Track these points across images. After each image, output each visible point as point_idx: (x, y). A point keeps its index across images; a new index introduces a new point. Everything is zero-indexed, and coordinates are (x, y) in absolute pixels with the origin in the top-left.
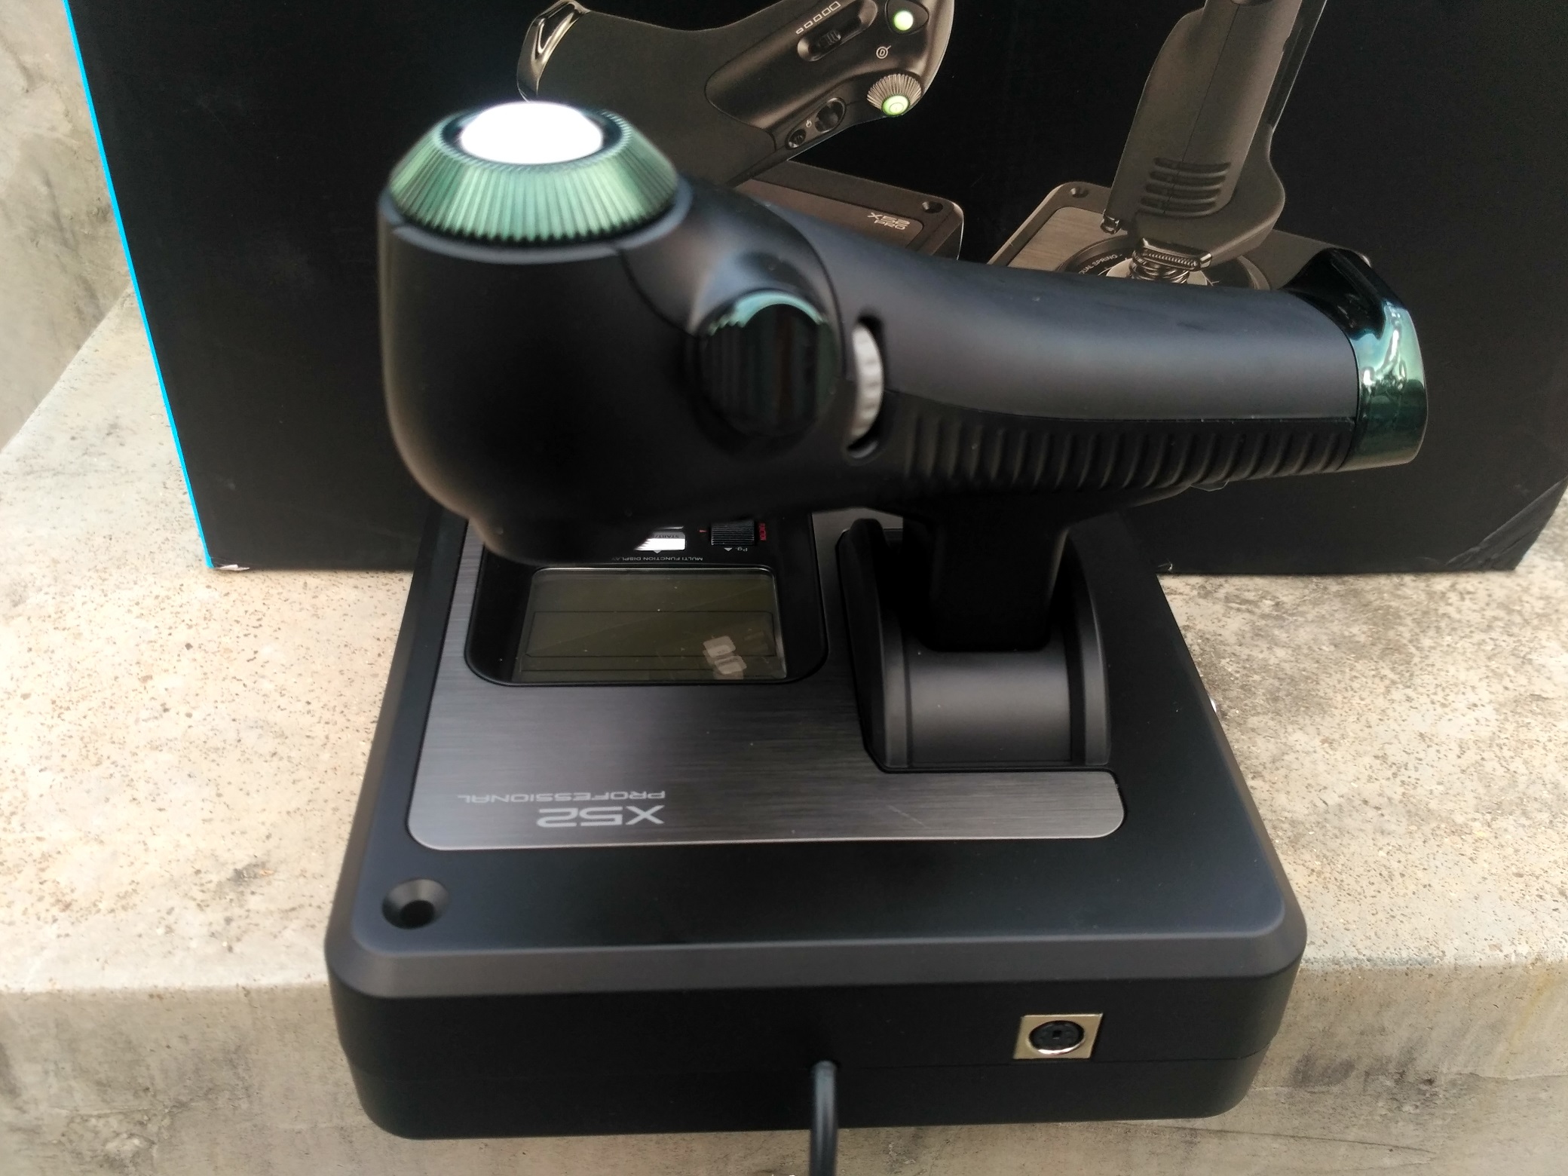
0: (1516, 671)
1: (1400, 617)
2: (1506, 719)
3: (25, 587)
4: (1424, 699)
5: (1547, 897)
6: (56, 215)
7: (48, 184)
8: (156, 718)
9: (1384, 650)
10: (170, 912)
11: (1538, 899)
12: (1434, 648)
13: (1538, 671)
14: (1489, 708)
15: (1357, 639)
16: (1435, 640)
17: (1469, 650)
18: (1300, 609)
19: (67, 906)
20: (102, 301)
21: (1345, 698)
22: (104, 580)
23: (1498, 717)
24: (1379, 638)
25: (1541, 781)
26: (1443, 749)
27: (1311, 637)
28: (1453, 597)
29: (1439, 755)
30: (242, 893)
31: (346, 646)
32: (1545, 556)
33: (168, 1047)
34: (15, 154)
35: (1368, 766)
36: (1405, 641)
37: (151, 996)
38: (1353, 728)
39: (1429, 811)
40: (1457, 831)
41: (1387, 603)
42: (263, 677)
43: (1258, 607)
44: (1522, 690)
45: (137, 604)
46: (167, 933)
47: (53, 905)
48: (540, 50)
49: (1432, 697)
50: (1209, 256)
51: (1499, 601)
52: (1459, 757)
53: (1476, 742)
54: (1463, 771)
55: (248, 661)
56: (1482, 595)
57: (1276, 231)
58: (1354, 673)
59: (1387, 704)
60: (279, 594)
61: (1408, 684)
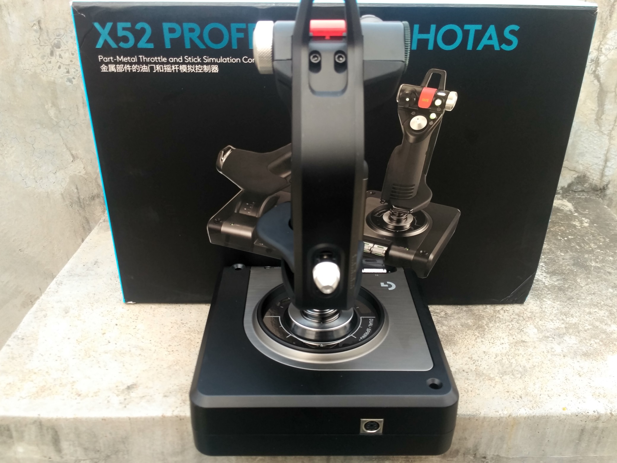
0: (518, 333)
1: (484, 318)
2: (512, 348)
3: (69, 308)
4: (487, 341)
5: (516, 398)
6: (79, 198)
7: (77, 189)
8: (106, 345)
9: (477, 327)
10: (109, 397)
11: (513, 399)
12: (493, 327)
13: (525, 334)
14: (507, 344)
15: (469, 324)
16: (494, 325)
17: (504, 328)
18: (453, 315)
19: (79, 395)
20: (91, 224)
21: (462, 341)
22: (93, 306)
23: (509, 347)
24: (476, 324)
25: (520, 366)
26: (490, 356)
27: (455, 323)
28: (502, 312)
29: (489, 358)
30: (129, 392)
31: (162, 325)
32: (534, 300)
33: (106, 436)
34: (68, 180)
35: (466, 361)
36: (484, 325)
37: (103, 419)
38: (463, 349)
39: (483, 373)
40: (491, 379)
41: (480, 314)
42: (138, 333)
43: (440, 314)
44: (519, 339)
45: (102, 313)
46: (108, 402)
47: (76, 395)
48: (222, 159)
49: (489, 341)
50: (412, 210)
51: (516, 313)
52: (495, 358)
53: (501, 354)
54: (496, 362)
55: (134, 329)
56: (511, 311)
57: (431, 203)
58: (466, 334)
59: (475, 343)
60: (144, 310)
61: (483, 337)
